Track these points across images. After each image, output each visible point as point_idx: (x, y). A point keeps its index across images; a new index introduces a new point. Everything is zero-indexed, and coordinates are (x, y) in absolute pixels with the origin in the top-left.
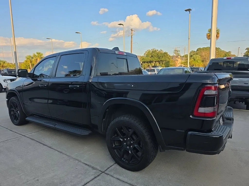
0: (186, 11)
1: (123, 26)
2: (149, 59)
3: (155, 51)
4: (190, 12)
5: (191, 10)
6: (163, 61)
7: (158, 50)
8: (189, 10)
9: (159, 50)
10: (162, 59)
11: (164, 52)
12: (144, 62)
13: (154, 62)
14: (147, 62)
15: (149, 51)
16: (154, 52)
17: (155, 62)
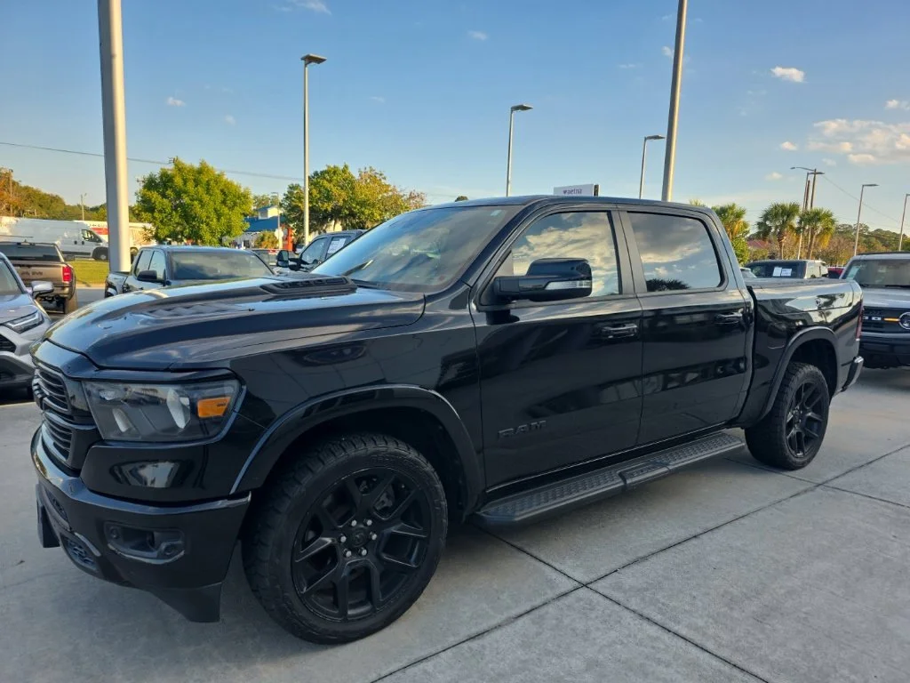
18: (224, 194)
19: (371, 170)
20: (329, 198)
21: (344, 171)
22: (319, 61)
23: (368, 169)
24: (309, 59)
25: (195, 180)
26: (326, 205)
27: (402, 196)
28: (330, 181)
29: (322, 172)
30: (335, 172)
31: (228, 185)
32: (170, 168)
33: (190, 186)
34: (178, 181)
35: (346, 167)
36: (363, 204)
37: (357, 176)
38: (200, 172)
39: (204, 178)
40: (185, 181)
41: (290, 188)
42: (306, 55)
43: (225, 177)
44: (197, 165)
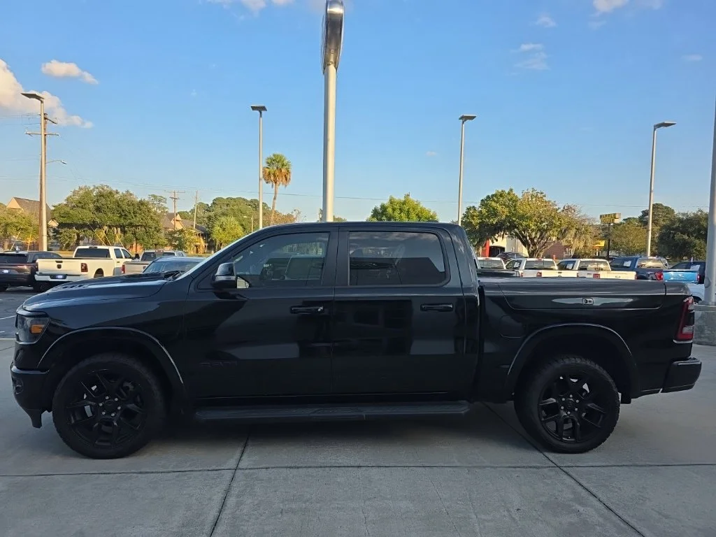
0: (254, 108)
1: (42, 102)
2: (88, 216)
3: (111, 193)
4: (261, 113)
5: (266, 110)
6: (136, 226)
7: (117, 193)
8: (261, 109)
9: (122, 191)
10: (136, 221)
11: (139, 200)
12: (69, 226)
13: (106, 228)
14: (80, 227)
15: (88, 193)
16: (105, 195)
17: (110, 227)
18: (419, 217)
19: (533, 190)
20: (495, 215)
21: (509, 194)
22: (472, 118)
23: (530, 191)
24: (464, 118)
25: (400, 209)
26: (492, 220)
27: (557, 210)
28: (497, 202)
29: (493, 196)
30: (501, 195)
31: (422, 210)
32: (386, 202)
33: (397, 214)
34: (390, 210)
35: (511, 190)
36: (522, 217)
37: (520, 196)
38: (404, 203)
39: (406, 208)
40: (394, 210)
41: (468, 209)
42: (462, 115)
43: (421, 205)
44: (403, 199)
